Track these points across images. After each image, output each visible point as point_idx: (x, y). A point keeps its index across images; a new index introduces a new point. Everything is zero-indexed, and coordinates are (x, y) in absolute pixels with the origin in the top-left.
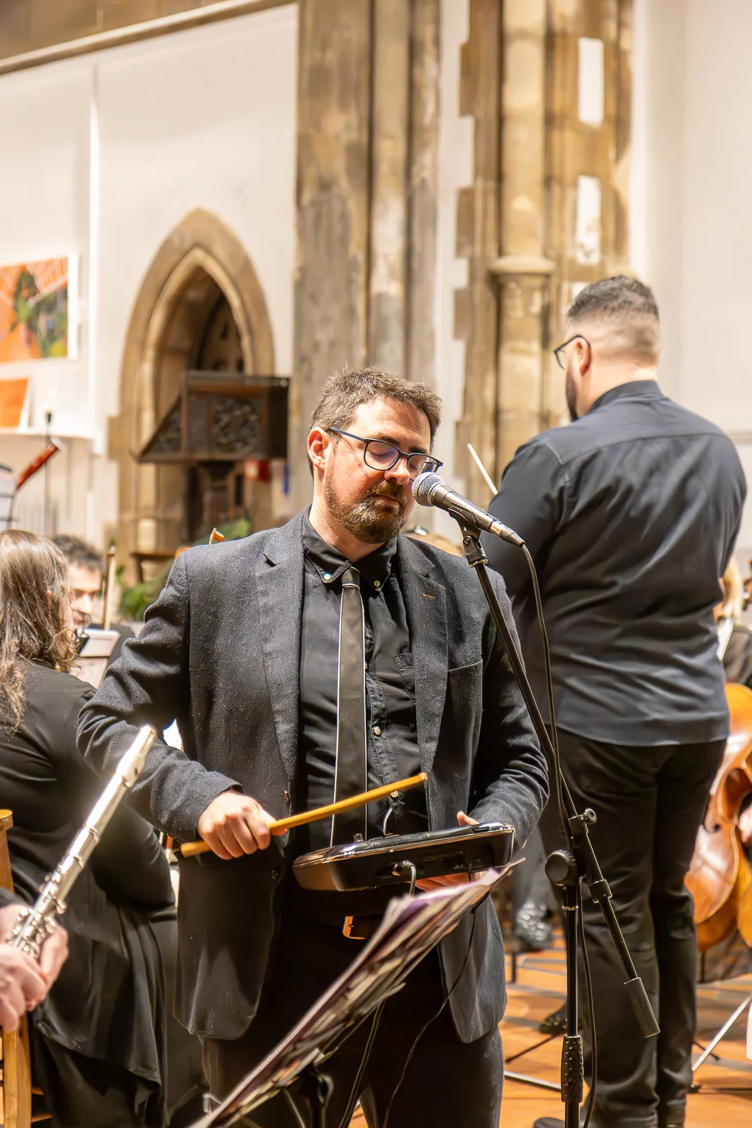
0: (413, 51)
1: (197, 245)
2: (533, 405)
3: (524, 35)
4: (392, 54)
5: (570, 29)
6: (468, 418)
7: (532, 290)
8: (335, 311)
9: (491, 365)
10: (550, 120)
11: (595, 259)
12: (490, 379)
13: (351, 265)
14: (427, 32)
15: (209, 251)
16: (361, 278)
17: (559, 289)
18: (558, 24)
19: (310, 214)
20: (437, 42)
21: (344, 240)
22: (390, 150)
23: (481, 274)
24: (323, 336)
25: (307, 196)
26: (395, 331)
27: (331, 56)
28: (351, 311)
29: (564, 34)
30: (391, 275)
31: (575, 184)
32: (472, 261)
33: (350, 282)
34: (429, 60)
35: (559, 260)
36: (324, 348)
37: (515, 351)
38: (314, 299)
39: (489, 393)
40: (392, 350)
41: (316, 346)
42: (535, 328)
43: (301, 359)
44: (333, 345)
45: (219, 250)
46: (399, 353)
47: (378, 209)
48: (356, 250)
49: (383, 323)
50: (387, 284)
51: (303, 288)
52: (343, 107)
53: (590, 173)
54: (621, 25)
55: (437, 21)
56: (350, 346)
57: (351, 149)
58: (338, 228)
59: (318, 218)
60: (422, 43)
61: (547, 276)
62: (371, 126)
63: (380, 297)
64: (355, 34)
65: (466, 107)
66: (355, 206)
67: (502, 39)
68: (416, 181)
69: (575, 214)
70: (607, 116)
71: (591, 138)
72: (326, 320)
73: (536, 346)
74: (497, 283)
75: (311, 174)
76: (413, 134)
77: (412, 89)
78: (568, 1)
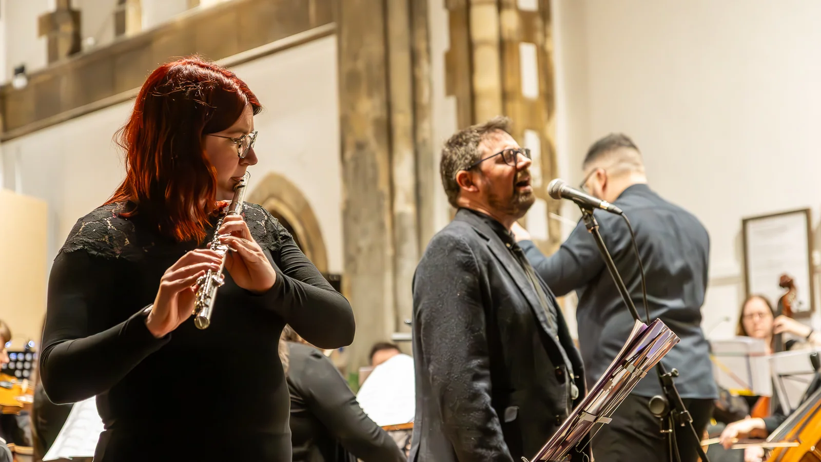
0: (414, 59)
1: (272, 196)
3: (485, 43)
4: (400, 59)
5: (515, 37)
8: (371, 226)
10: (506, 96)
13: (380, 195)
14: (421, 45)
15: (279, 199)
16: (386, 203)
18: (506, 35)
19: (351, 165)
20: (428, 50)
21: (375, 180)
22: (402, 120)
24: (364, 243)
25: (349, 154)
26: (411, 235)
27: (361, 65)
28: (381, 226)
29: (511, 42)
30: (407, 200)
31: (523, 136)
33: (379, 207)
34: (424, 62)
36: (365, 251)
38: (356, 219)
40: (411, 247)
41: (359, 250)
43: (350, 259)
44: (370, 248)
45: (287, 197)
47: (396, 158)
48: (383, 186)
49: (403, 232)
50: (405, 207)
51: (349, 215)
52: (370, 95)
53: (532, 128)
54: (546, 35)
55: (428, 38)
56: (382, 248)
57: (377, 122)
58: (370, 173)
59: (356, 169)
60: (419, 52)
62: (389, 106)
63: (402, 215)
64: (374, 47)
65: (450, 90)
66: (381, 157)
67: (471, 47)
68: (420, 139)
70: (540, 93)
71: (531, 107)
72: (365, 233)
75: (350, 140)
76: (417, 109)
77: (415, 83)
78: (511, 21)
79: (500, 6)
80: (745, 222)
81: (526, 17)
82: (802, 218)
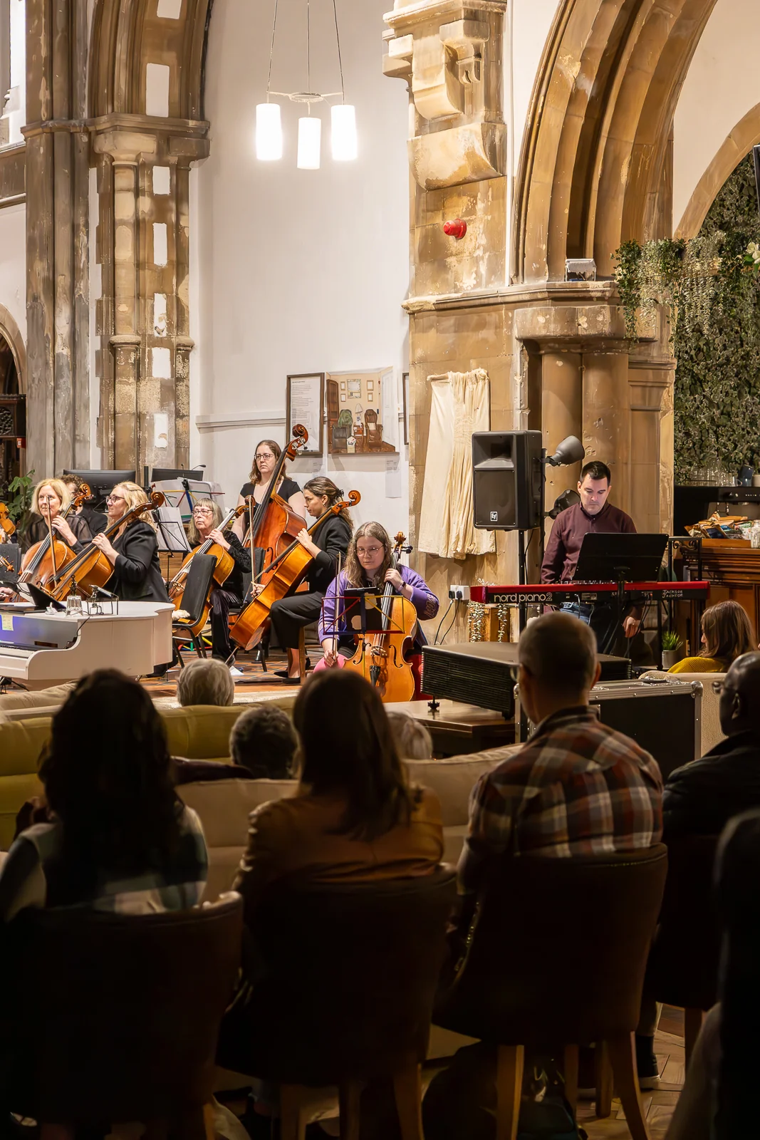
0: (74, 230)
2: (132, 409)
3: (124, 223)
4: (63, 232)
5: (149, 218)
6: (101, 416)
7: (130, 351)
8: (41, 362)
9: (112, 390)
10: (139, 265)
11: (164, 334)
12: (111, 397)
13: (46, 339)
14: (81, 221)
16: (51, 346)
17: (144, 350)
18: (141, 216)
19: (30, 313)
20: (86, 225)
21: (45, 327)
22: (63, 281)
23: (106, 344)
25: (29, 304)
26: (67, 374)
27: (36, 234)
28: (47, 363)
29: (145, 222)
30: (64, 345)
31: (153, 297)
32: (102, 336)
33: (46, 348)
34: (82, 235)
35: (144, 335)
36: (36, 382)
37: (121, 382)
39: (111, 404)
40: (66, 381)
42: (132, 371)
44: (39, 380)
45: (8, 327)
46: (69, 384)
47: (57, 310)
48: (48, 332)
49: (61, 368)
50: (63, 350)
52: (41, 259)
53: (161, 292)
54: (178, 214)
55: (86, 215)
56: (47, 379)
57: (44, 281)
58: (40, 321)
60: (79, 225)
61: (138, 344)
62: (54, 269)
63: (58, 355)
64: (45, 222)
65: (100, 258)
66: (47, 309)
67: (114, 225)
69: (153, 313)
70: (170, 262)
71: (162, 273)
72: (37, 367)
73: (132, 380)
74: (113, 348)
75: (30, 292)
76: (75, 272)
77: (74, 250)
78: (146, 204)
79: (137, 192)
80: (289, 378)
81: (159, 201)
82: (318, 379)
